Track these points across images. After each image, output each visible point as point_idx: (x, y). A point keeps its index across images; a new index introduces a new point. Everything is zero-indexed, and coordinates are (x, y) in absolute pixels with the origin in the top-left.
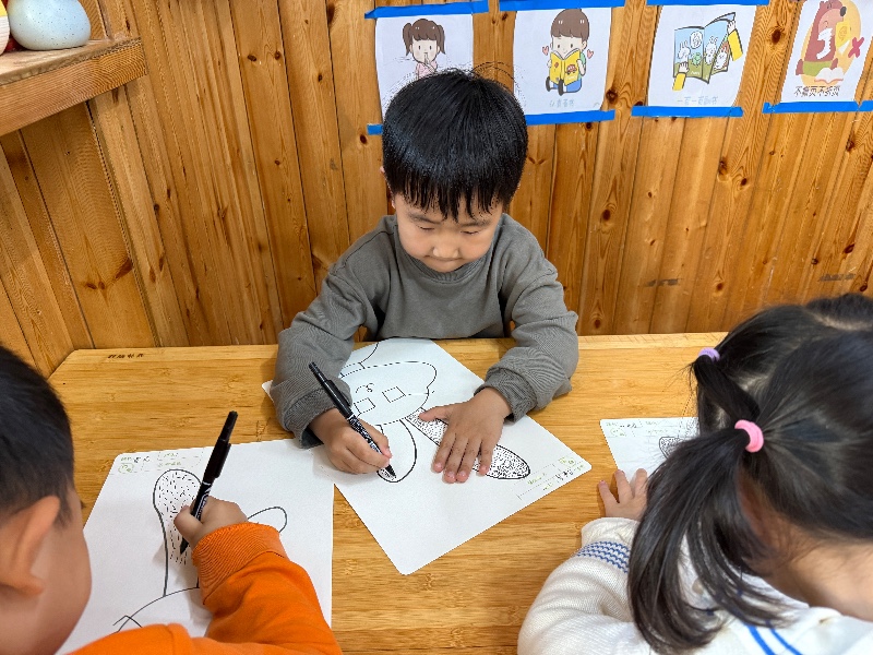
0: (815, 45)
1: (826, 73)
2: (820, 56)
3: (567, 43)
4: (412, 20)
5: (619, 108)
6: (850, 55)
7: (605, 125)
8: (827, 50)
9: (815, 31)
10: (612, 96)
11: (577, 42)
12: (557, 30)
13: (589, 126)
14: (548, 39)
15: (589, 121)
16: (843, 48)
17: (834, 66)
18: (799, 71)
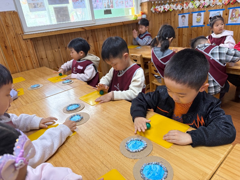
0: (232, 15)
1: (235, 19)
2: (233, 17)
3: (199, 17)
4: (182, 15)
5: (205, 25)
6: (238, 16)
7: (204, 27)
8: (234, 16)
9: (232, 13)
10: (204, 23)
11: (200, 17)
12: (198, 15)
13: (201, 27)
14: (197, 16)
15: (202, 26)
16: (237, 15)
17: (236, 18)
18: (230, 19)
